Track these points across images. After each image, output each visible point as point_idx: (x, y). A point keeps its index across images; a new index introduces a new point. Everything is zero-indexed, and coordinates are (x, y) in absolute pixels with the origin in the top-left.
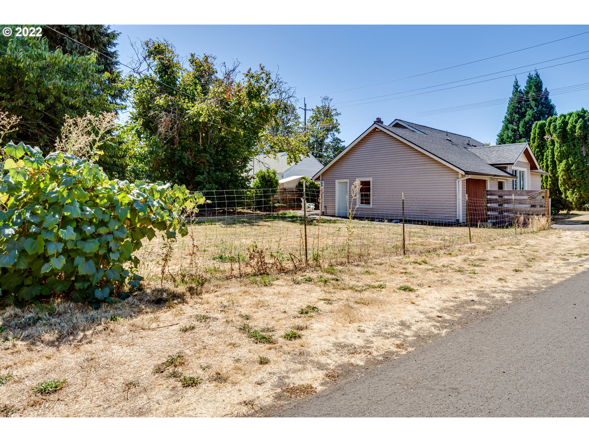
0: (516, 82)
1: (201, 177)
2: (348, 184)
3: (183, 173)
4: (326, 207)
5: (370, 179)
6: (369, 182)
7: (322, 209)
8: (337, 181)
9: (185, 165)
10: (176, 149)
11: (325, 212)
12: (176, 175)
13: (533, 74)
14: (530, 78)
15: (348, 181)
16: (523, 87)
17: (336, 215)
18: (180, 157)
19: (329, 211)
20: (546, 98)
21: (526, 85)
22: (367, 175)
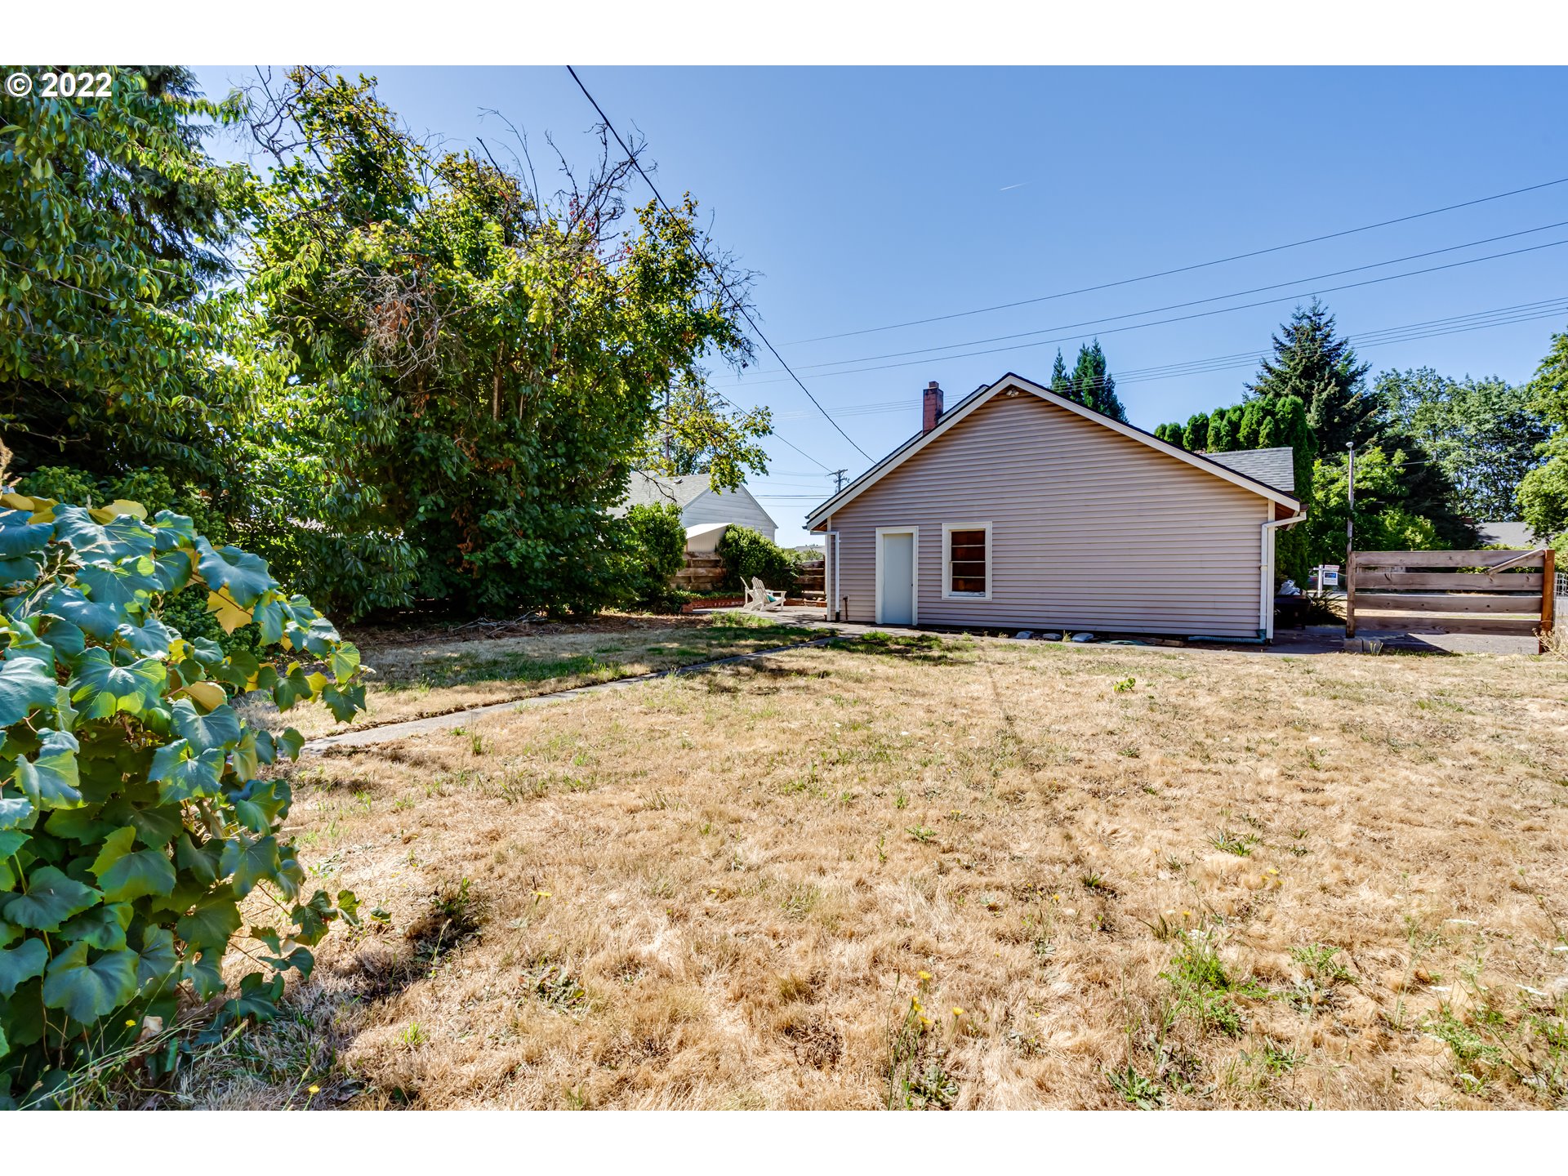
0: (1060, 360)
1: (500, 516)
2: (916, 539)
3: (442, 504)
4: (846, 599)
5: (987, 526)
6: (983, 533)
7: (833, 606)
8: (879, 532)
9: (447, 477)
10: (417, 425)
11: (843, 614)
12: (421, 510)
13: (1090, 346)
14: (1085, 353)
15: (914, 530)
16: (1070, 371)
17: (879, 620)
18: (434, 450)
19: (855, 611)
20: (1110, 391)
21: (1076, 365)
22: (976, 514)
